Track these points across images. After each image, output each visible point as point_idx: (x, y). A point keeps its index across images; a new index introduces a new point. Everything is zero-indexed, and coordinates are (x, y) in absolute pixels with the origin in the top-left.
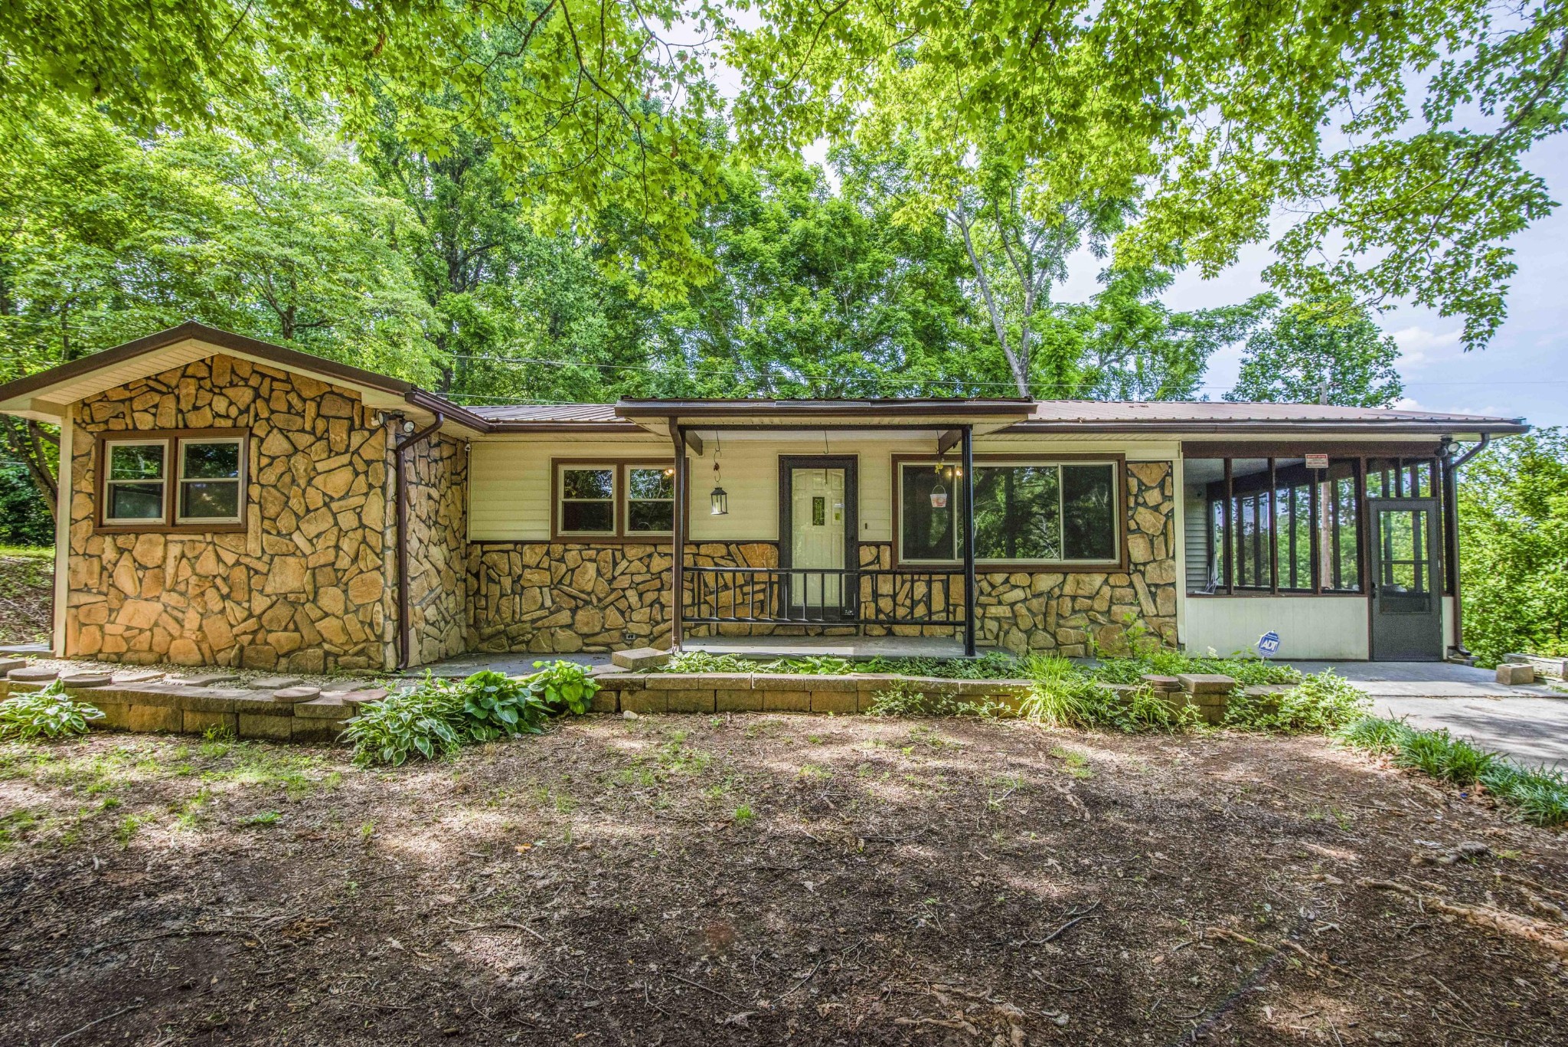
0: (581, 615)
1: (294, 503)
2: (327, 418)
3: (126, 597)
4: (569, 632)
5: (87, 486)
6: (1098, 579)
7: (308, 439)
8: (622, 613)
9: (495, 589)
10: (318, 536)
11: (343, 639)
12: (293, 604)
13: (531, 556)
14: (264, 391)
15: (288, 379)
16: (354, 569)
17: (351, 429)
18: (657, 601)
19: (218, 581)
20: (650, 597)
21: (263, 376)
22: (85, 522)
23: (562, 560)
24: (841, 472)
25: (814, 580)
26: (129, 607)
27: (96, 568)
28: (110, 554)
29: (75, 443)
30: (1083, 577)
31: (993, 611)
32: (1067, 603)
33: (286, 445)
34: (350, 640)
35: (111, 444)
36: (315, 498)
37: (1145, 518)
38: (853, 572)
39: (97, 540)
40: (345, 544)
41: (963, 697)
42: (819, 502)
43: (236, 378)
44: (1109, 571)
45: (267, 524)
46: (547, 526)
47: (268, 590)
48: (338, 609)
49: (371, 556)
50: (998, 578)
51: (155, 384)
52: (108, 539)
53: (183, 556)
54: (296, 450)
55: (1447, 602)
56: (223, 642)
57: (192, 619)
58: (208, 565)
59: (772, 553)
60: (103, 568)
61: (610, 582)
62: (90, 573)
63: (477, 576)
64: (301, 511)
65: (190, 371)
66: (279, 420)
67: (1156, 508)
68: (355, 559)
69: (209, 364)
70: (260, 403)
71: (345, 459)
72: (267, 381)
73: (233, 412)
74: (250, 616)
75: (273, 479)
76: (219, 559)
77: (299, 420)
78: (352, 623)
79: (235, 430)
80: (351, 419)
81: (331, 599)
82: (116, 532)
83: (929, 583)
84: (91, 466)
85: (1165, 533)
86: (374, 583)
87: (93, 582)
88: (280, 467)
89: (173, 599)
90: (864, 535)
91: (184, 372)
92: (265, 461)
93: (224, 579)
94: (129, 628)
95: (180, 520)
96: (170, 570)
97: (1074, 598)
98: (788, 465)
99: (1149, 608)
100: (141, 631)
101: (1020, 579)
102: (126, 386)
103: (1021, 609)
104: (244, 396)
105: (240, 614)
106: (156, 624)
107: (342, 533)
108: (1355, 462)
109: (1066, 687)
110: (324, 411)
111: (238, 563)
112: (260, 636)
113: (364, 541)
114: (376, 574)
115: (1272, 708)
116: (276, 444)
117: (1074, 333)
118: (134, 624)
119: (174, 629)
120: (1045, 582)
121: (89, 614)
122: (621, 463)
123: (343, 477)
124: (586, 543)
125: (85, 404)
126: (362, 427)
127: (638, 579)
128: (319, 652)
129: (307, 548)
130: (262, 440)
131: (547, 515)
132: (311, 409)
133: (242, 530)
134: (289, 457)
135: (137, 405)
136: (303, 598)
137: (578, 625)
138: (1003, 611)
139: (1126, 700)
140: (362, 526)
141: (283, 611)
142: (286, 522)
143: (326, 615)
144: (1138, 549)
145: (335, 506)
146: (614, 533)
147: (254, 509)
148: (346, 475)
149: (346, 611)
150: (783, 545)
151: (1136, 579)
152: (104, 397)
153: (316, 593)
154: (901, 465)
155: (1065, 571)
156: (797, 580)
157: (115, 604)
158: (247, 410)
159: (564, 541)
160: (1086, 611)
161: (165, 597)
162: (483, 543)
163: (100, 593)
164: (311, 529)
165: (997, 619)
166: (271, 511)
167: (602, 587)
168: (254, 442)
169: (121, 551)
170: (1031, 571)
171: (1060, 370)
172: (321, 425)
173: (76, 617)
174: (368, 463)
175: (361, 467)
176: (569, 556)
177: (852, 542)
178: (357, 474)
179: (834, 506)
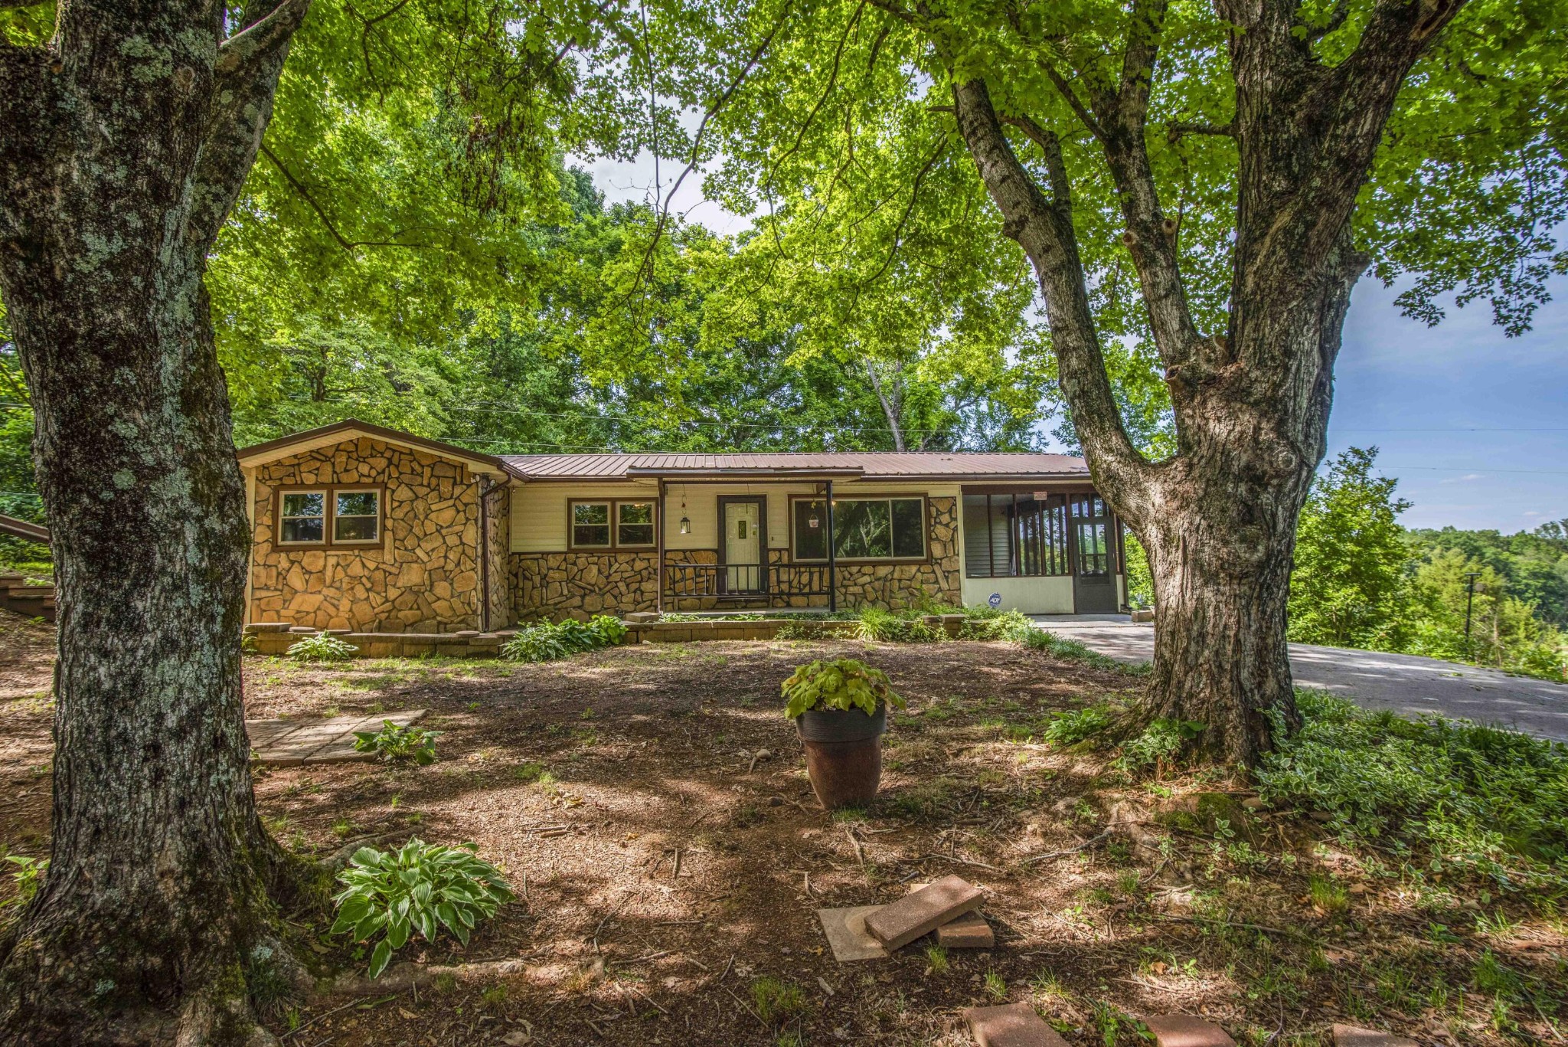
0: (587, 599)
1: (416, 530)
2: (438, 477)
3: (296, 592)
4: (580, 611)
5: (267, 520)
6: (914, 569)
7: (425, 490)
8: (615, 597)
9: (529, 584)
10: (433, 550)
11: (450, 613)
12: (416, 593)
13: (553, 562)
14: (395, 460)
15: (411, 452)
16: (457, 570)
17: (454, 484)
18: (639, 589)
19: (364, 580)
20: (634, 586)
21: (394, 451)
22: (265, 545)
23: (574, 564)
24: (756, 505)
25: (742, 571)
26: (298, 598)
27: (274, 573)
28: (284, 564)
29: (257, 493)
30: (906, 568)
31: (851, 589)
32: (896, 584)
33: (410, 494)
34: (455, 614)
35: (283, 494)
36: (430, 527)
37: (940, 531)
38: (764, 567)
39: (275, 556)
40: (451, 556)
41: (826, 629)
42: (742, 524)
43: (374, 450)
44: (920, 563)
45: (398, 543)
46: (564, 542)
47: (399, 584)
48: (447, 595)
49: (469, 562)
50: (854, 569)
51: (316, 455)
52: (283, 555)
53: (338, 564)
54: (417, 497)
55: (1119, 578)
56: (368, 618)
57: (345, 605)
58: (356, 569)
59: (713, 557)
60: (279, 574)
61: (607, 578)
62: (268, 577)
63: (516, 576)
64: (421, 535)
65: (342, 447)
66: (405, 478)
67: (947, 525)
68: (458, 564)
69: (356, 444)
70: (392, 468)
71: (451, 502)
72: (397, 455)
73: (374, 473)
74: (387, 601)
75: (402, 515)
76: (364, 566)
77: (419, 479)
78: (456, 603)
79: (375, 484)
80: (455, 478)
81: (442, 588)
82: (288, 550)
83: (811, 574)
84: (270, 507)
85: (952, 541)
86: (471, 578)
87: (272, 582)
88: (406, 508)
89: (331, 592)
90: (771, 545)
91: (338, 448)
92: (396, 504)
93: (368, 579)
94: (298, 612)
95: (335, 542)
96: (329, 573)
97: (900, 580)
98: (722, 502)
99: (944, 585)
100: (308, 613)
101: (867, 569)
102: (295, 456)
103: (868, 588)
104: (381, 463)
105: (379, 600)
106: (319, 609)
107: (449, 548)
108: (1063, 496)
109: (877, 621)
110: (436, 473)
111: (377, 568)
112: (393, 613)
113: (463, 552)
114: (472, 573)
115: (983, 628)
116: (404, 493)
117: (933, 387)
118: (303, 609)
119: (332, 611)
120: (882, 571)
121: (268, 603)
122: (613, 501)
123: (449, 514)
124: (591, 553)
125: (265, 467)
126: (462, 483)
127: (626, 575)
128: (435, 622)
129: (425, 558)
130: (393, 491)
131: (564, 535)
132: (427, 471)
133: (380, 547)
134: (412, 501)
135: (303, 468)
136: (423, 589)
137: (586, 607)
138: (857, 590)
139: (909, 627)
140: (462, 543)
141: (409, 598)
142: (410, 543)
143: (439, 599)
144: (937, 550)
145: (444, 532)
146: (609, 546)
147: (389, 535)
148: (451, 512)
149: (452, 596)
150: (721, 551)
151: (936, 568)
152: (279, 463)
153: (432, 585)
154: (794, 500)
155: (894, 564)
156: (732, 571)
157: (288, 597)
158: (383, 472)
159: (576, 552)
160: (907, 588)
161: (325, 591)
162: (520, 554)
163: (276, 590)
164: (428, 546)
165: (854, 594)
166: (401, 535)
167: (602, 581)
168: (388, 493)
169: (292, 562)
170: (874, 564)
171: (923, 415)
172: (434, 481)
173: (259, 606)
174: (466, 505)
175: (461, 508)
176: (579, 561)
177: (764, 549)
178: (458, 512)
179: (752, 527)
